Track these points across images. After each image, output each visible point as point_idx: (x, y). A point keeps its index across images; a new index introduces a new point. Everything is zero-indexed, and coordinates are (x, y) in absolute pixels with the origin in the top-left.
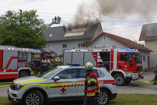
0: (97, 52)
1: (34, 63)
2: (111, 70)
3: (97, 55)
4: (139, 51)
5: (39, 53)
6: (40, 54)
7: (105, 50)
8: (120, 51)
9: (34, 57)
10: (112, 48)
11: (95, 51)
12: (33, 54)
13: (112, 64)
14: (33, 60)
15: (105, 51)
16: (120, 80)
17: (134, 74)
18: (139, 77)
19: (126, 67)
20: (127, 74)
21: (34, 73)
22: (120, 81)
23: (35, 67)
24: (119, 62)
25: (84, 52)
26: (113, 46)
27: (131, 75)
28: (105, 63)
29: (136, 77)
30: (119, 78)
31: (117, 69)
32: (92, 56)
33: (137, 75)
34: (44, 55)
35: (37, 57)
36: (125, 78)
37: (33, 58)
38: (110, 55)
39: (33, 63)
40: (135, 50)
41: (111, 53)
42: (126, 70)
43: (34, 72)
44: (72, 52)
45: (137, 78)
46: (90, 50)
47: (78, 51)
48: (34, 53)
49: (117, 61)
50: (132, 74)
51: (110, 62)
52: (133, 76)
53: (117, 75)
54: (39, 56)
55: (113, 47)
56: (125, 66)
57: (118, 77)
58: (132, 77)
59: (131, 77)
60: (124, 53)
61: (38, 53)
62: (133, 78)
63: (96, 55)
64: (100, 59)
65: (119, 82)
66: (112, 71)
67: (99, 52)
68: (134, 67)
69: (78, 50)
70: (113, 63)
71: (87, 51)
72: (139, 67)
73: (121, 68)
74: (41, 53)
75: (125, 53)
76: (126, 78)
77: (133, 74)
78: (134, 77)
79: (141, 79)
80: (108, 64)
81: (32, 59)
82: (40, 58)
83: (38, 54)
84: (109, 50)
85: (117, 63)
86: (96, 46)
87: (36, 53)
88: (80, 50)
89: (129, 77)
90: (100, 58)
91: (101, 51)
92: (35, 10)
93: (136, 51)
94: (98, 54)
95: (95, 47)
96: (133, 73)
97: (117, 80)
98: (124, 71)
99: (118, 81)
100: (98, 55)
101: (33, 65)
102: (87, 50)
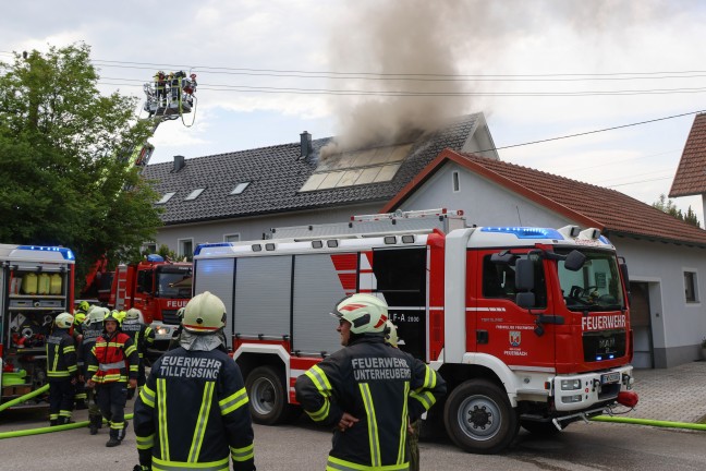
0: (359, 253)
1: (24, 324)
2: (435, 358)
3: (359, 271)
4: (612, 241)
5: (57, 268)
6: (61, 274)
7: (399, 239)
8: (484, 238)
9: (22, 292)
10: (440, 226)
11: (347, 244)
12: (14, 272)
13: (438, 319)
14: (14, 307)
15: (399, 243)
16: (487, 415)
17: (562, 382)
18: (600, 396)
19: (515, 335)
20: (527, 381)
21: (27, 379)
22: (482, 425)
23: (27, 345)
24: (479, 309)
25: (294, 256)
26: (444, 211)
27: (547, 385)
28: (399, 313)
29: (580, 398)
30: (480, 404)
31: (469, 348)
32: (333, 274)
33: (590, 387)
34: (158, 283)
35: (41, 291)
36: (513, 404)
37: (12, 295)
38: (428, 266)
39: (21, 321)
40: (573, 234)
41: (429, 252)
42: (517, 353)
43: (23, 372)
44: (236, 259)
45: (584, 403)
46: (325, 243)
47: (264, 251)
48: (21, 267)
49: (468, 304)
50: (550, 380)
51: (428, 308)
52: (559, 393)
53: (465, 386)
54: (57, 283)
55: (441, 219)
56: (512, 334)
57: (471, 401)
58: (551, 399)
59: (545, 400)
60: (503, 252)
61: (45, 268)
62: (559, 405)
63: (354, 272)
64: (373, 291)
65: (479, 429)
66: (440, 361)
67: (368, 253)
68: (564, 337)
69: (263, 243)
70: (443, 311)
71: (306, 246)
72: (603, 338)
73: (487, 342)
74: (69, 265)
75: (509, 249)
76: (519, 403)
77: (558, 379)
78: (564, 399)
79: (621, 408)
80: (417, 319)
81: (7, 300)
82: (62, 294)
83: (51, 274)
84: (421, 240)
85: (468, 313)
86: (353, 219)
87: (34, 268)
88: (273, 247)
89: (536, 400)
90: (375, 288)
91: (378, 242)
92: (78, 46)
93: (585, 238)
94: (365, 263)
95: (351, 226)
96: (556, 374)
97: (468, 416)
98: (509, 361)
99: (471, 425)
100: (362, 268)
101: (21, 336)
102: (310, 243)
